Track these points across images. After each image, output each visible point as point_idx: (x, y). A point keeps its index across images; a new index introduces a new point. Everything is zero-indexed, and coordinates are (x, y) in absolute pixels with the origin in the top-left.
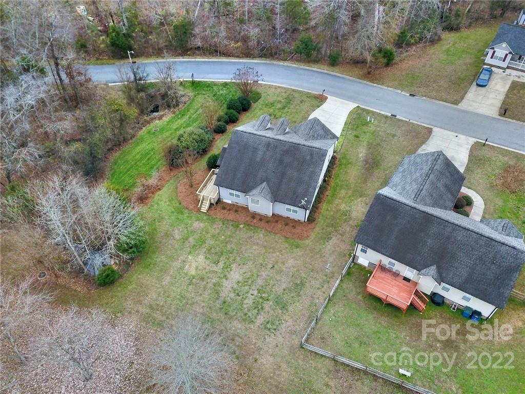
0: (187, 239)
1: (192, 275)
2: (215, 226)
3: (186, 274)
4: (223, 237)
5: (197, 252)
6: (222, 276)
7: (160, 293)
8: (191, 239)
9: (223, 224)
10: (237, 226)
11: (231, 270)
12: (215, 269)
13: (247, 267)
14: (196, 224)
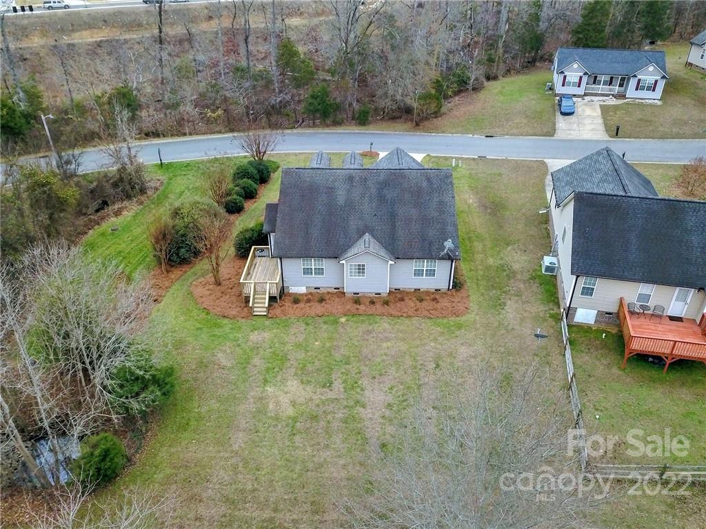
0: (248, 363)
1: (289, 418)
2: (293, 331)
3: (277, 418)
4: (317, 343)
5: (279, 378)
6: (353, 403)
7: (235, 467)
8: (256, 361)
9: (307, 324)
10: (336, 322)
11: (362, 390)
12: (331, 395)
13: (390, 377)
14: (254, 337)
